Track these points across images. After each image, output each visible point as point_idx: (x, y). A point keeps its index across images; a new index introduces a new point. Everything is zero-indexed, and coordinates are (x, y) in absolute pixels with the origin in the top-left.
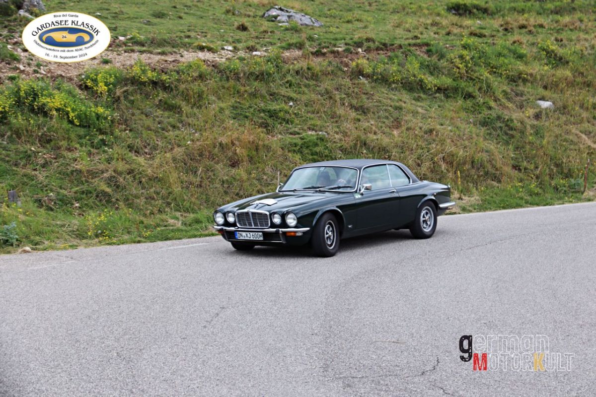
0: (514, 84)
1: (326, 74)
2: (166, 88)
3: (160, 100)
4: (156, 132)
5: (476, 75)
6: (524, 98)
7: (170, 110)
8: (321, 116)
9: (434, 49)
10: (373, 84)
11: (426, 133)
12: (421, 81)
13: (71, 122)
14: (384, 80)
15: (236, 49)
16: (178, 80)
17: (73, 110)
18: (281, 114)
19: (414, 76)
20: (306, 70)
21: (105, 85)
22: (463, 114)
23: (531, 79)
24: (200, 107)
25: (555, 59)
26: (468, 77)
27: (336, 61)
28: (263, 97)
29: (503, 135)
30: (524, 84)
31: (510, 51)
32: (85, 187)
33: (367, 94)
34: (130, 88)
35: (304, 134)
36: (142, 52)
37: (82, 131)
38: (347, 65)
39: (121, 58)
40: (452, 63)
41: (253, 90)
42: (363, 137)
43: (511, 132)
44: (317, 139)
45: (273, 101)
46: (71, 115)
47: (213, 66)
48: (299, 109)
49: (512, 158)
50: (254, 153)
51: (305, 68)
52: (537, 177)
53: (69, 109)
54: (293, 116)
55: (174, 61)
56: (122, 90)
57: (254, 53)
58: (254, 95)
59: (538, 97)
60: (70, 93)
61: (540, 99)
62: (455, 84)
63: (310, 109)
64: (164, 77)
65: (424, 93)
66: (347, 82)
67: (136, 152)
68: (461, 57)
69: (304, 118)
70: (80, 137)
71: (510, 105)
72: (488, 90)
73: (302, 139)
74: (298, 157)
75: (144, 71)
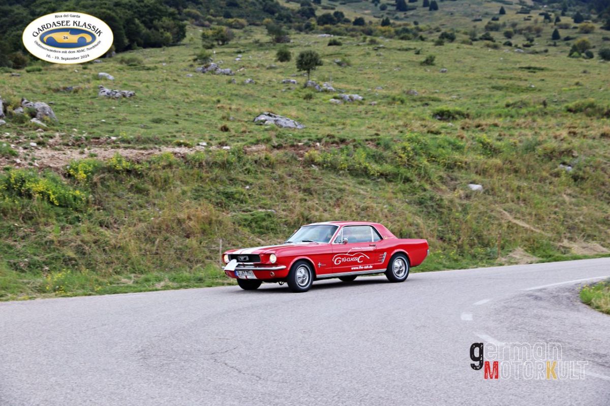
0: (451, 170)
1: (282, 163)
2: (139, 175)
3: (132, 185)
4: (125, 210)
5: (416, 163)
6: (458, 182)
7: (141, 193)
8: (272, 197)
9: (382, 142)
10: (323, 171)
11: (363, 210)
12: (366, 168)
13: (52, 203)
14: (333, 168)
15: (209, 145)
16: (149, 169)
17: (54, 193)
18: (237, 196)
19: (360, 164)
20: (264, 160)
21: (85, 173)
22: (400, 195)
23: (466, 166)
24: (165, 190)
25: (490, 150)
26: (409, 165)
27: (291, 152)
28: (222, 182)
29: (434, 212)
30: (460, 171)
31: (450, 143)
32: (55, 254)
33: (316, 179)
34: (107, 175)
35: (254, 212)
36: (126, 148)
37: (61, 211)
38: (302, 156)
39: (107, 153)
40: (395, 153)
41: (214, 176)
42: (306, 213)
43: (441, 210)
44: (265, 215)
45: (232, 185)
46: (52, 197)
47: (183, 157)
48: (254, 191)
49: (439, 231)
50: (207, 226)
51: (263, 158)
52: (459, 246)
53: (50, 193)
54: (248, 197)
55: (149, 154)
56: (99, 177)
57: (225, 147)
58: (214, 180)
59: (470, 181)
60: (54, 180)
61: (471, 183)
62: (396, 170)
63: (263, 191)
64: (137, 166)
65: (369, 178)
66: (300, 169)
67: (106, 226)
68: (404, 148)
69: (257, 199)
70: (58, 215)
71: (444, 187)
72: (425, 176)
73: (252, 215)
74: (246, 230)
75: (120, 162)
